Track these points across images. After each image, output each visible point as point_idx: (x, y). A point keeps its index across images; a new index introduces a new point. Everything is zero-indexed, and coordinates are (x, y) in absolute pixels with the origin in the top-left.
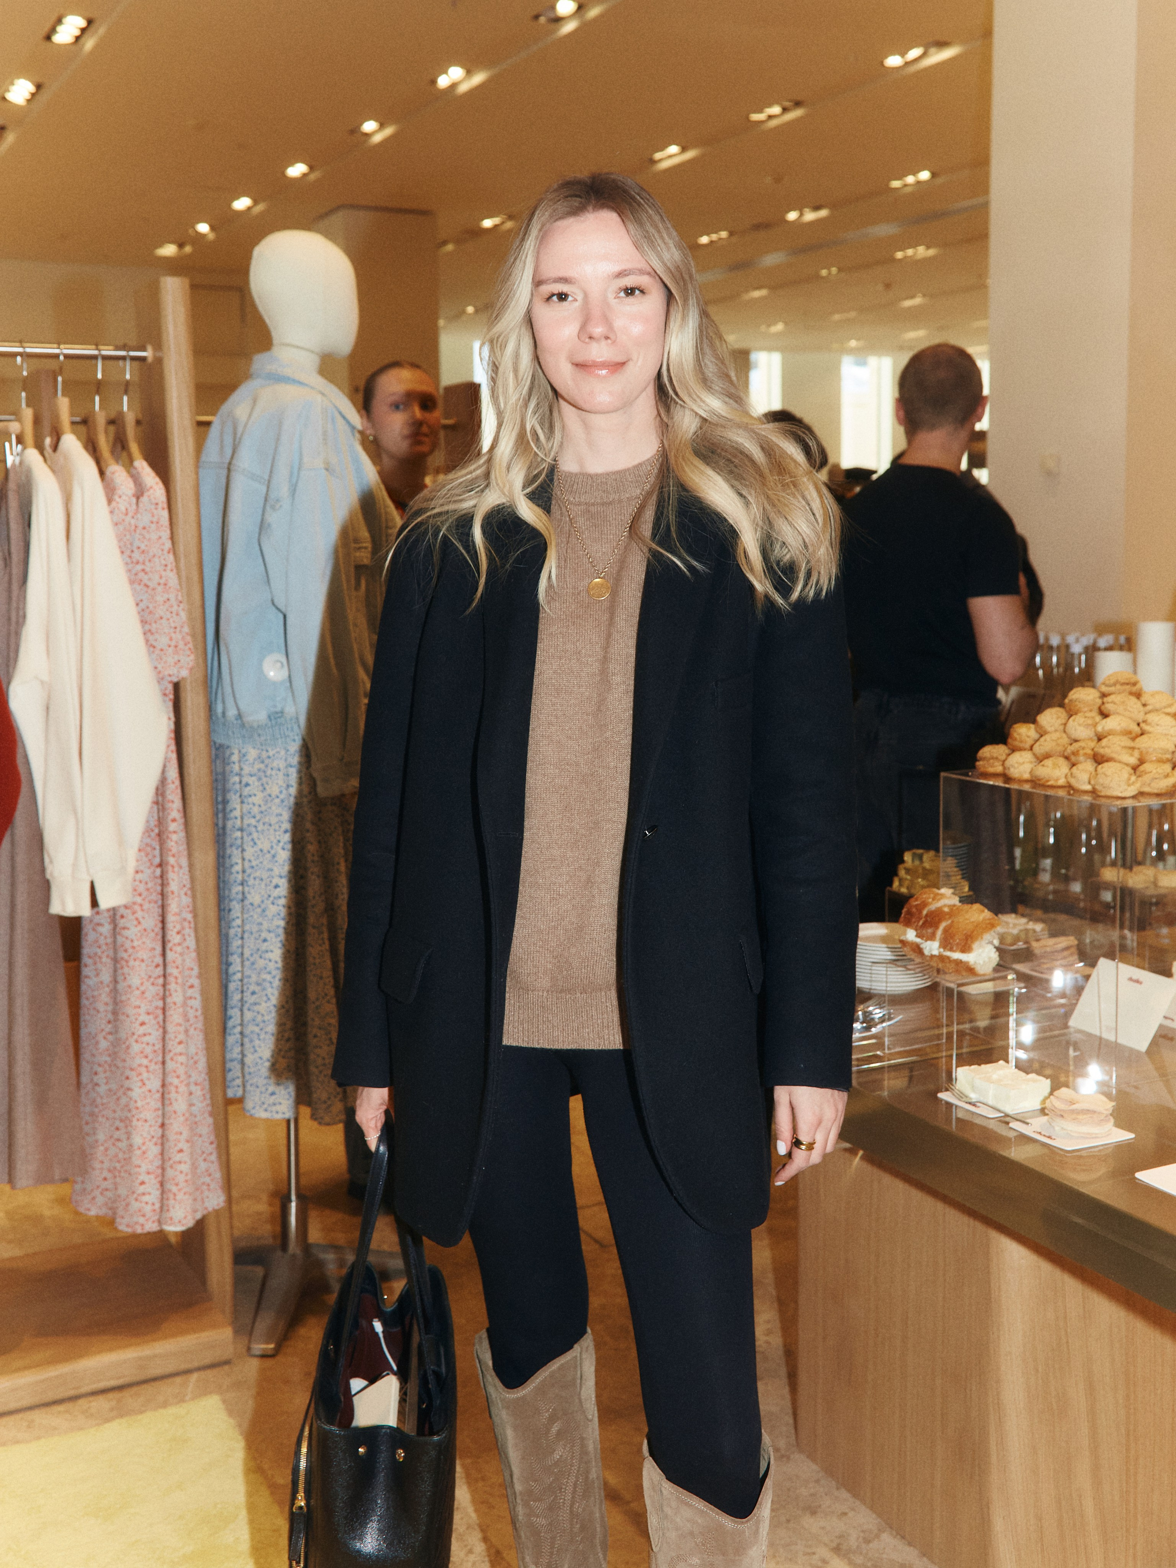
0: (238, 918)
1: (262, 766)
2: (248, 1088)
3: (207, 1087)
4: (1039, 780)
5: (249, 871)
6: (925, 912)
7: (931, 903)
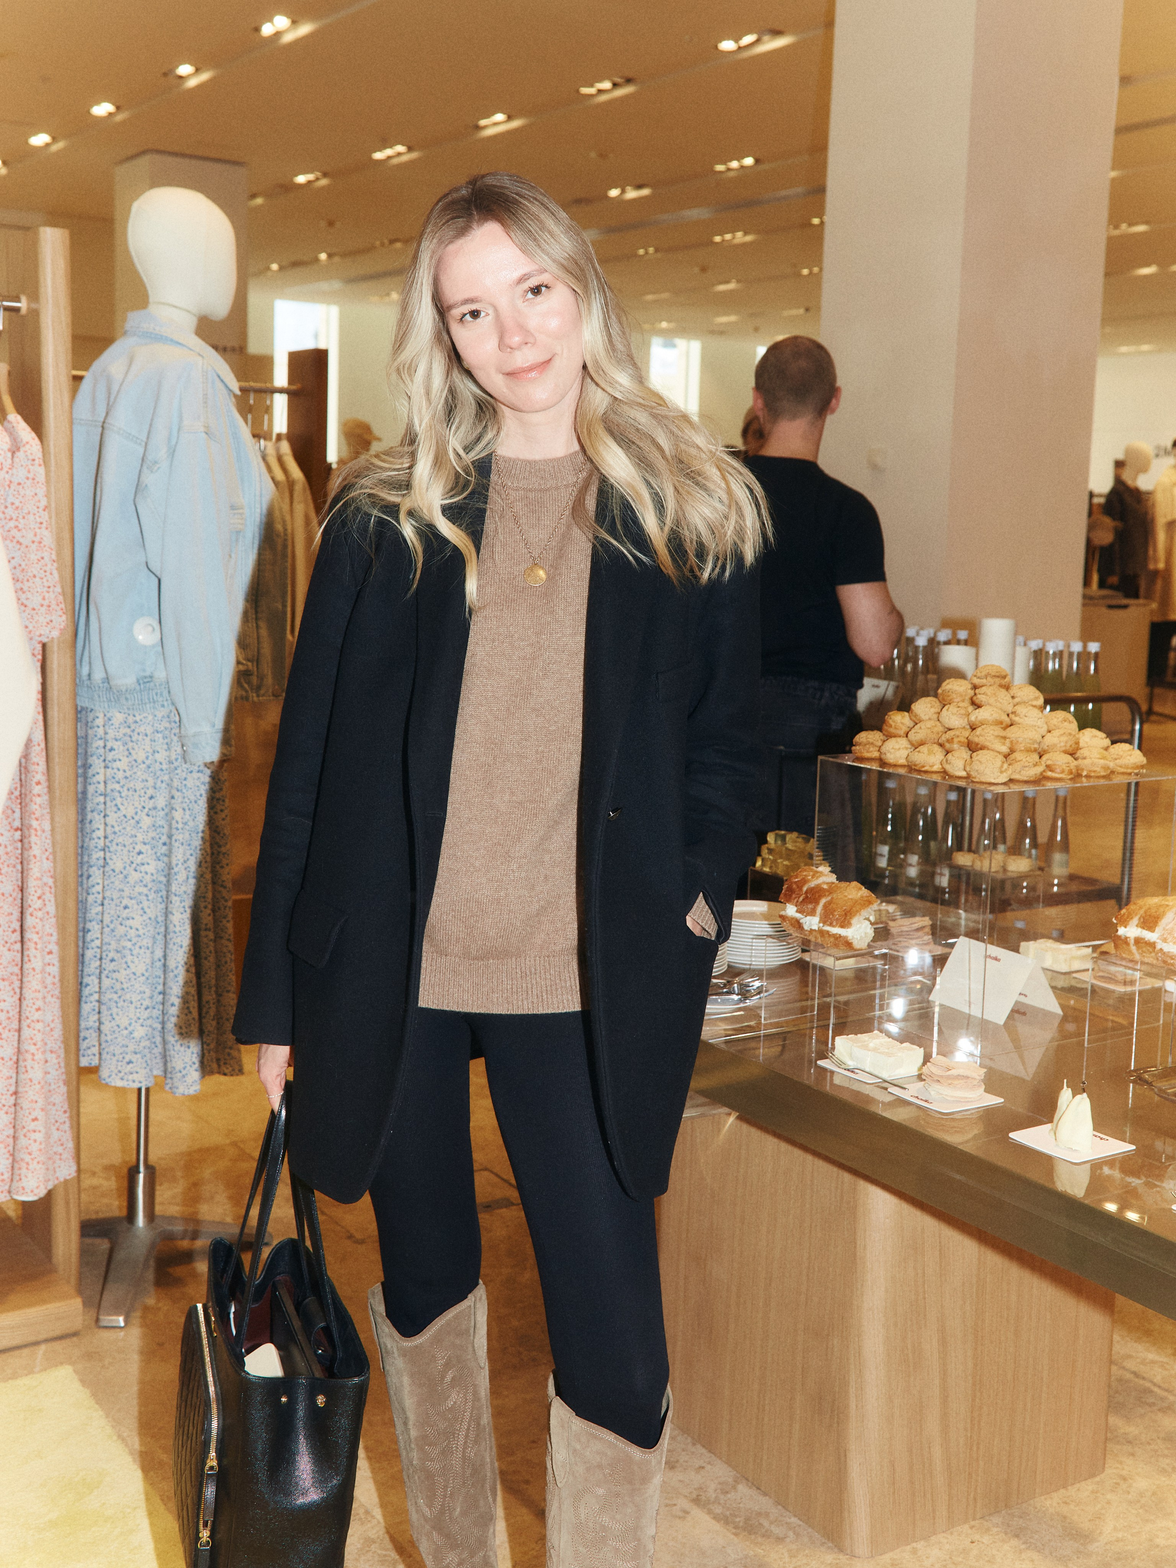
0: (98, 884)
1: (128, 731)
2: (104, 1056)
3: (63, 1056)
4: (915, 765)
5: (111, 837)
6: (805, 889)
7: (809, 881)
